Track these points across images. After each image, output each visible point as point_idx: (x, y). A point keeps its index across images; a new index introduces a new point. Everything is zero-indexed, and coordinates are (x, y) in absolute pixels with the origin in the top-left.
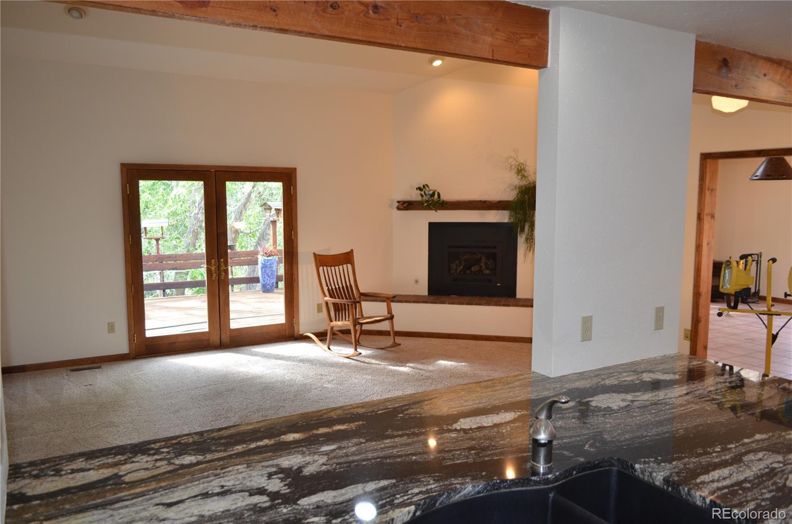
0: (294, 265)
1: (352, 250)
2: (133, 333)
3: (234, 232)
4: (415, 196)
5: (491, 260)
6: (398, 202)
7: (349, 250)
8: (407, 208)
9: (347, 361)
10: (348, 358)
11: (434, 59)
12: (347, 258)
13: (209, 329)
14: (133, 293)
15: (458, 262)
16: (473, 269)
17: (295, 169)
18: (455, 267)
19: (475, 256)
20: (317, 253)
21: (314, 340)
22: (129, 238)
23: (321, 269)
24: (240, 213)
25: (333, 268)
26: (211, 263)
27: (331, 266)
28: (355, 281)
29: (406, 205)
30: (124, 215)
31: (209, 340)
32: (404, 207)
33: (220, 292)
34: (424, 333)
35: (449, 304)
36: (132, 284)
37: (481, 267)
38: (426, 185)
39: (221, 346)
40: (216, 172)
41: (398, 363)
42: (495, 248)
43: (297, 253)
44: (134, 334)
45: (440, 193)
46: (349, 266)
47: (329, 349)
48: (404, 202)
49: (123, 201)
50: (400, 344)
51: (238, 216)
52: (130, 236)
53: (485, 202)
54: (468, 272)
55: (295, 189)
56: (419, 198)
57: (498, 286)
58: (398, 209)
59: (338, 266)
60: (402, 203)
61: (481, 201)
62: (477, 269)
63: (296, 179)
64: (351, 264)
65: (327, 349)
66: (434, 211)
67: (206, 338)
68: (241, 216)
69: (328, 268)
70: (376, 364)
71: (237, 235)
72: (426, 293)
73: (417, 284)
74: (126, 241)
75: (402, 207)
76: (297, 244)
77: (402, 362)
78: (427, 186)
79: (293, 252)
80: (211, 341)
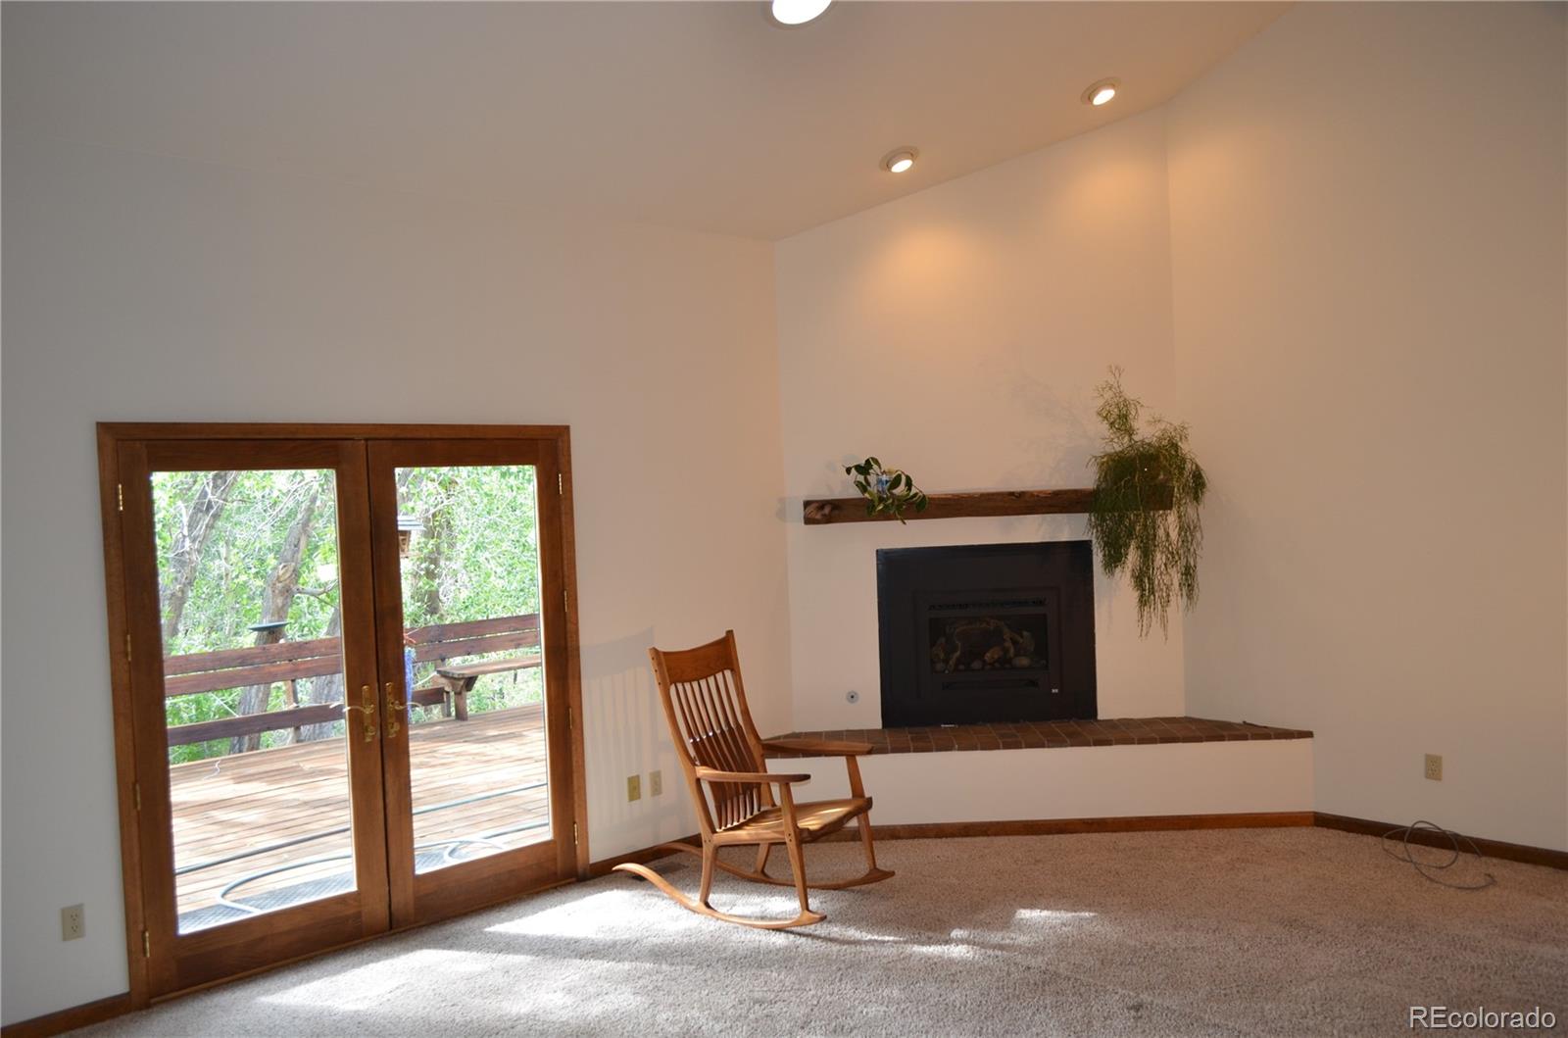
0: (570, 681)
1: (730, 633)
2: (141, 927)
3: (282, 593)
4: (845, 488)
5: (1025, 633)
6: (807, 504)
7: (723, 635)
8: (828, 520)
9: (780, 940)
10: (778, 930)
11: (894, 157)
12: (721, 656)
13: (359, 885)
14: (139, 807)
15: (943, 640)
16: (988, 656)
17: (567, 428)
18: (942, 656)
19: (984, 625)
20: (662, 648)
21: (653, 884)
22: (125, 642)
23: (673, 689)
24: (295, 546)
25: (695, 685)
26: (360, 697)
27: (690, 682)
28: (746, 712)
29: (825, 512)
30: (109, 575)
31: (358, 915)
32: (824, 515)
33: (387, 776)
34: (903, 827)
35: (960, 749)
36: (136, 781)
37: (1006, 651)
38: (872, 458)
39: (391, 928)
40: (370, 443)
41: (931, 934)
42: (1041, 603)
43: (578, 649)
44: (144, 932)
45: (911, 477)
46: (728, 673)
47: (707, 905)
48: (822, 505)
49: (106, 537)
50: (892, 874)
51: (290, 553)
52: (129, 637)
53: (1022, 494)
54: (976, 665)
55: (568, 481)
56: (855, 493)
57: (1055, 693)
58: (808, 521)
59: (706, 678)
60: (817, 505)
61: (1012, 494)
62: (996, 657)
63: (569, 455)
64: (732, 670)
65: (704, 908)
66: (899, 522)
67: (351, 911)
68: (298, 551)
69: (685, 684)
70: (872, 942)
71: (289, 600)
72: (876, 723)
73: (852, 702)
74: (116, 654)
75: (818, 517)
76: (577, 624)
77: (935, 928)
78: (876, 462)
79: (566, 648)
80: (363, 919)
